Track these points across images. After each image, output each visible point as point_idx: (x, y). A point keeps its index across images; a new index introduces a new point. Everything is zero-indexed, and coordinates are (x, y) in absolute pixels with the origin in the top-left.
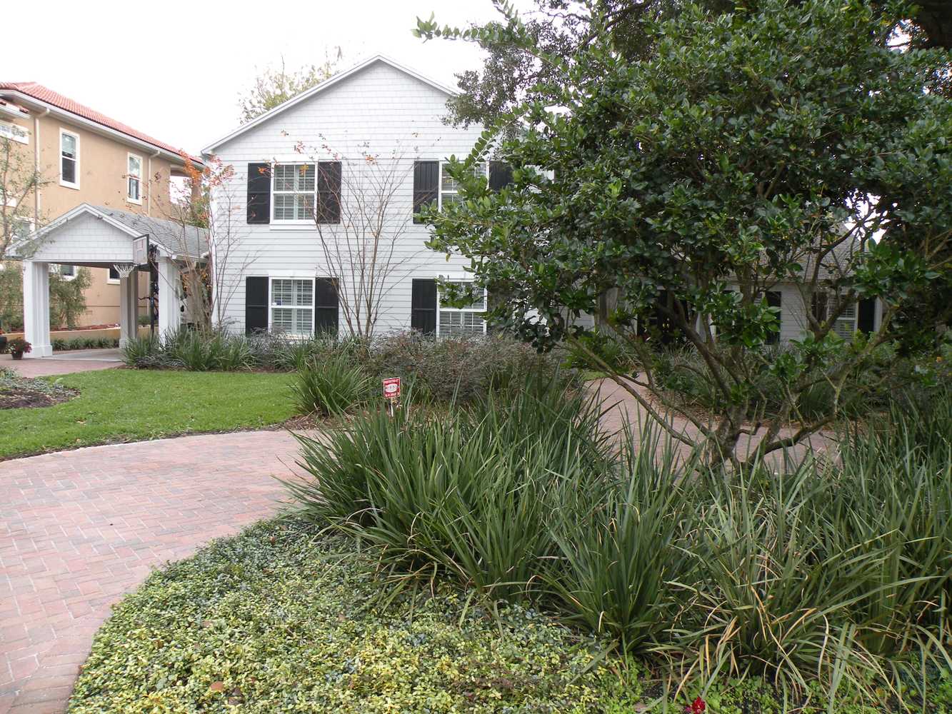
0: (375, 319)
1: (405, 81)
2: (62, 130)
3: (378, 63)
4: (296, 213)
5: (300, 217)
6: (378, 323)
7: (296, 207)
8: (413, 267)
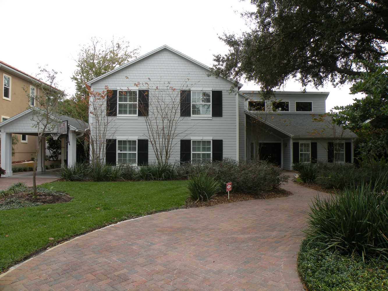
0: (169, 157)
1: (176, 57)
2: (4, 75)
3: (165, 50)
4: (128, 112)
5: (130, 113)
6: (170, 158)
7: (128, 109)
8: (186, 135)
